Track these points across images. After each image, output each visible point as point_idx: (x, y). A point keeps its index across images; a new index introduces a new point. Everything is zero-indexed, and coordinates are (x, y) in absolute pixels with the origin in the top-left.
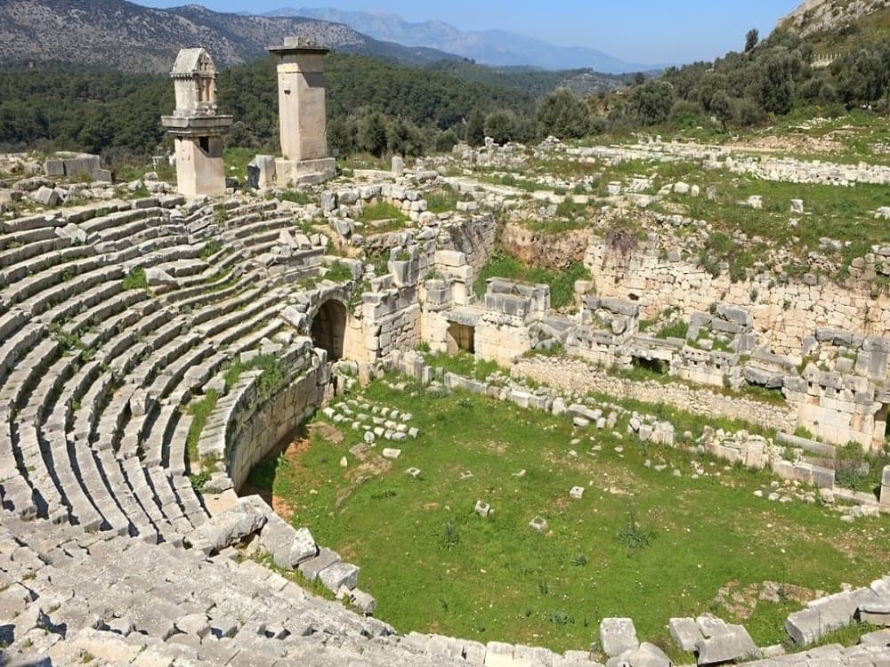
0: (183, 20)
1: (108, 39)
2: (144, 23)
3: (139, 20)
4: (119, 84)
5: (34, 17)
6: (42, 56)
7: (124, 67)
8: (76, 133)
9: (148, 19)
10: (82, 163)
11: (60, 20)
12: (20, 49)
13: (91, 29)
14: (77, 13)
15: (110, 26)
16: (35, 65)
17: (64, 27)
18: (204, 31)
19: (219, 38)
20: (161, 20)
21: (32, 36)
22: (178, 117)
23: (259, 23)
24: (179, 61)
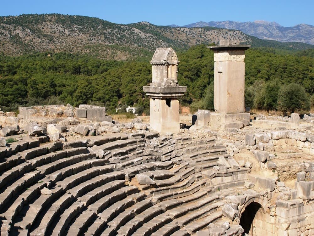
0: (137, 31)
1: (93, 41)
2: (114, 32)
3: (111, 31)
4: (98, 67)
5: (53, 30)
6: (55, 51)
7: (101, 57)
8: (72, 93)
9: (116, 30)
10: (96, 111)
11: (67, 32)
12: (43, 47)
13: (84, 36)
14: (76, 28)
15: (94, 35)
16: (51, 56)
17: (69, 35)
18: (149, 37)
19: (158, 40)
20: (124, 30)
21: (51, 40)
22: (153, 87)
23: (183, 32)
24: (155, 55)
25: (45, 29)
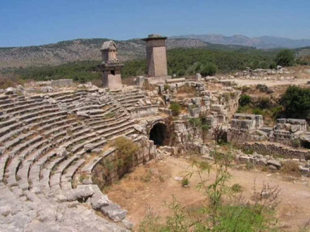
21: (77, 54)
25: (73, 48)
